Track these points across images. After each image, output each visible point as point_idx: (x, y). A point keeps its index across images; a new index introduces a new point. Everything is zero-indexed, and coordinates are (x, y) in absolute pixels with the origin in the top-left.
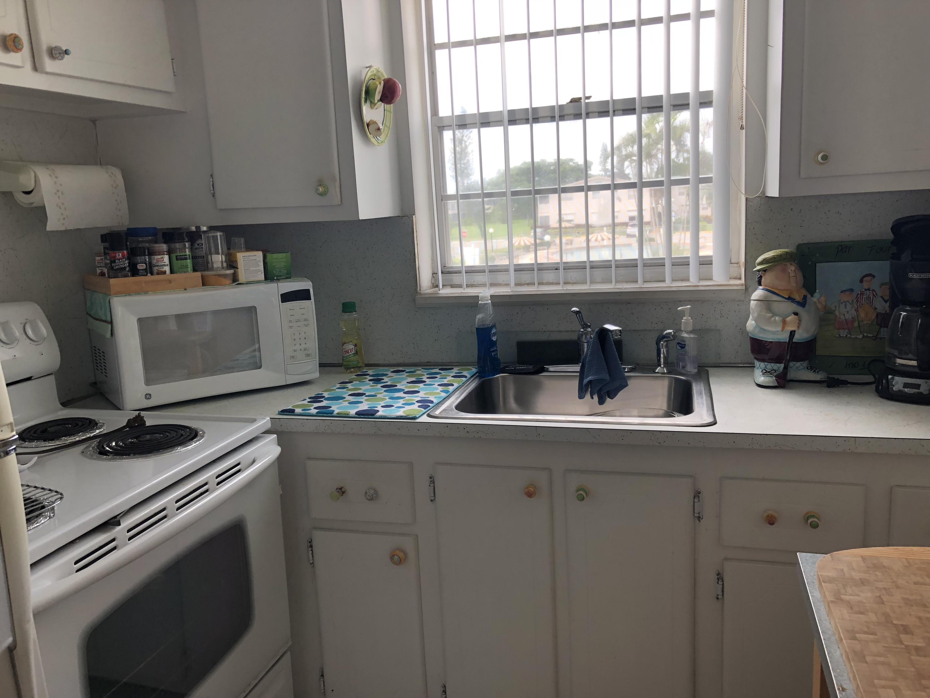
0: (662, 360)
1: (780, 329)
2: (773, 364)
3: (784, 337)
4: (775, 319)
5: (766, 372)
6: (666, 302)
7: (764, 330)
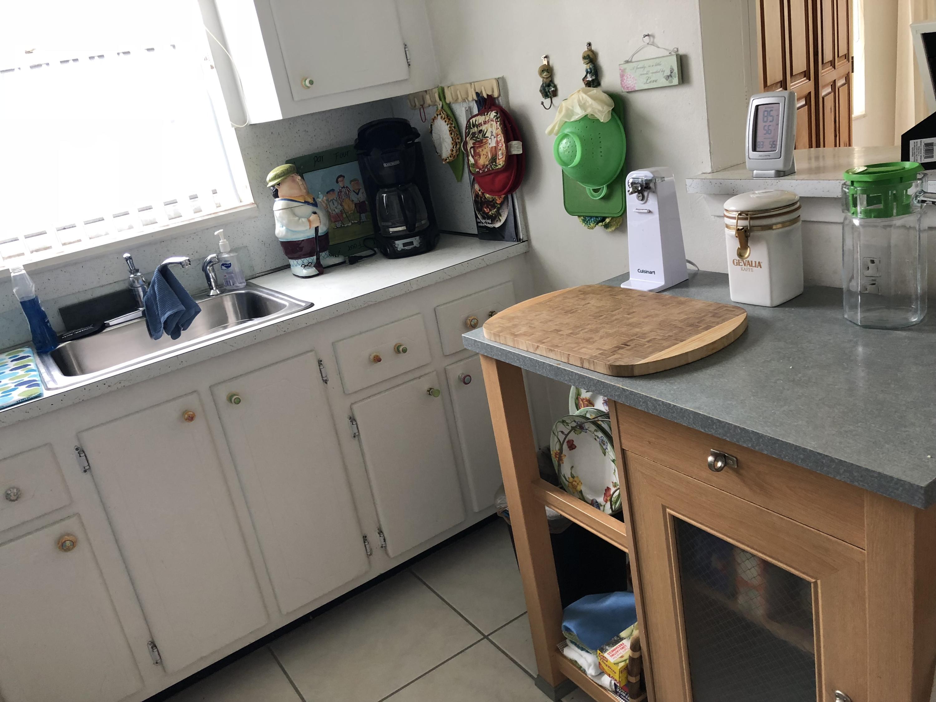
0: (213, 284)
1: (308, 227)
2: (308, 259)
3: (311, 234)
4: (302, 221)
5: (305, 266)
6: (195, 233)
7: (295, 231)
